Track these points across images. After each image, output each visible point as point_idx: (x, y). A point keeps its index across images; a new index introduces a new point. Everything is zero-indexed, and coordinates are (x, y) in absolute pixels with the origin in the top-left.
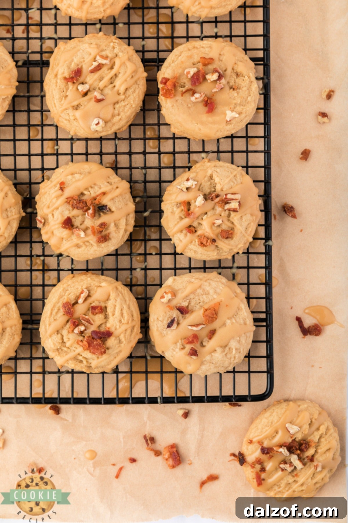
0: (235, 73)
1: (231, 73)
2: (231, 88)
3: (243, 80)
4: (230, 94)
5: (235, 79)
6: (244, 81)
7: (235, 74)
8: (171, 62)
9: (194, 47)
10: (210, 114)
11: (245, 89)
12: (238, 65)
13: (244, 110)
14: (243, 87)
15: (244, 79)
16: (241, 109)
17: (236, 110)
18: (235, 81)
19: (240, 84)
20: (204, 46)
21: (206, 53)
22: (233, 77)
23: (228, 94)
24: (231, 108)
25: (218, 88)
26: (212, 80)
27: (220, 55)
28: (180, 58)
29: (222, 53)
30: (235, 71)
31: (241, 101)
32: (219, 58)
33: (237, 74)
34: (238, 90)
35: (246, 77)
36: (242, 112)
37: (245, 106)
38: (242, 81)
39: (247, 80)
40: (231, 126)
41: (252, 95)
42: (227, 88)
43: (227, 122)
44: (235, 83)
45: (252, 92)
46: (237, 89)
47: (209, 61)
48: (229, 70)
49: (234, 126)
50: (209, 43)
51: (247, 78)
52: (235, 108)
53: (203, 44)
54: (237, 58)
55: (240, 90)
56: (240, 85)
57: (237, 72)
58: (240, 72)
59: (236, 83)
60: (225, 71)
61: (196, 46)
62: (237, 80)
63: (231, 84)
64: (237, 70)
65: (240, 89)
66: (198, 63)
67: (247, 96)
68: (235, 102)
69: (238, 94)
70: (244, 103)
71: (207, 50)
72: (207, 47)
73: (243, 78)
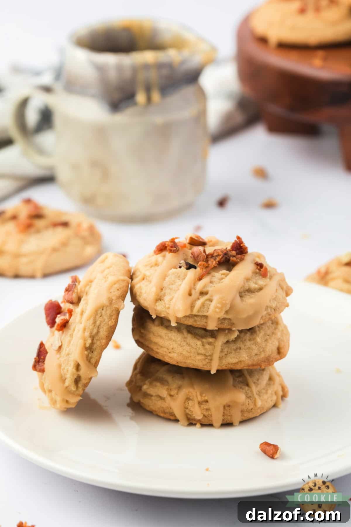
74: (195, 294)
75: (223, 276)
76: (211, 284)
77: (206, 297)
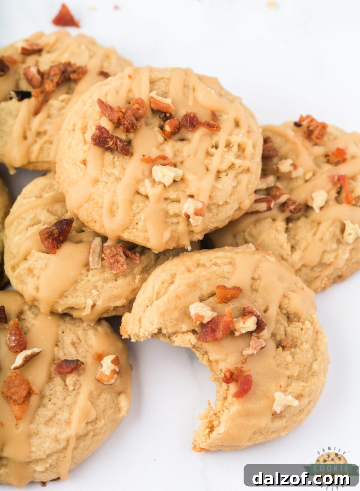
0: (285, 314)
1: (278, 315)
2: (280, 345)
3: (302, 329)
4: (278, 357)
5: (285, 327)
6: (303, 331)
7: (285, 318)
8: (155, 297)
9: (198, 265)
10: (242, 399)
11: (306, 346)
12: (289, 299)
13: (307, 389)
14: (301, 344)
15: (304, 327)
16: (301, 389)
17: (290, 389)
18: (285, 331)
19: (296, 338)
20: (219, 261)
21: (225, 277)
22: (281, 324)
23: (274, 357)
24: (281, 387)
25: (255, 349)
26: (244, 331)
27: (253, 279)
28: (172, 287)
29: (256, 276)
30: (284, 311)
31: (300, 372)
32: (251, 286)
33: (288, 318)
34: (293, 350)
35: (307, 322)
36: (303, 393)
37: (307, 381)
38: (300, 331)
39: (309, 329)
40: (280, 421)
41: (319, 359)
42: (272, 345)
43: (274, 414)
44: (286, 335)
45: (320, 353)
46: (291, 347)
47: (232, 292)
48: (273, 310)
49: (286, 422)
50: (228, 254)
51: (310, 324)
52: (288, 385)
53: (216, 258)
54: (285, 285)
55: (297, 350)
56: (295, 340)
57: (288, 313)
58: (295, 313)
59: (288, 334)
60: (265, 311)
61: (202, 262)
62: (289, 330)
63: (278, 338)
64: (289, 310)
65: (295, 346)
66: (209, 297)
67: (311, 361)
68: (288, 373)
69: (293, 357)
70: (306, 376)
71: (226, 268)
72: (225, 264)
73: (299, 324)
74: (31, 135)
75: (63, 104)
76: (49, 120)
77: (45, 138)
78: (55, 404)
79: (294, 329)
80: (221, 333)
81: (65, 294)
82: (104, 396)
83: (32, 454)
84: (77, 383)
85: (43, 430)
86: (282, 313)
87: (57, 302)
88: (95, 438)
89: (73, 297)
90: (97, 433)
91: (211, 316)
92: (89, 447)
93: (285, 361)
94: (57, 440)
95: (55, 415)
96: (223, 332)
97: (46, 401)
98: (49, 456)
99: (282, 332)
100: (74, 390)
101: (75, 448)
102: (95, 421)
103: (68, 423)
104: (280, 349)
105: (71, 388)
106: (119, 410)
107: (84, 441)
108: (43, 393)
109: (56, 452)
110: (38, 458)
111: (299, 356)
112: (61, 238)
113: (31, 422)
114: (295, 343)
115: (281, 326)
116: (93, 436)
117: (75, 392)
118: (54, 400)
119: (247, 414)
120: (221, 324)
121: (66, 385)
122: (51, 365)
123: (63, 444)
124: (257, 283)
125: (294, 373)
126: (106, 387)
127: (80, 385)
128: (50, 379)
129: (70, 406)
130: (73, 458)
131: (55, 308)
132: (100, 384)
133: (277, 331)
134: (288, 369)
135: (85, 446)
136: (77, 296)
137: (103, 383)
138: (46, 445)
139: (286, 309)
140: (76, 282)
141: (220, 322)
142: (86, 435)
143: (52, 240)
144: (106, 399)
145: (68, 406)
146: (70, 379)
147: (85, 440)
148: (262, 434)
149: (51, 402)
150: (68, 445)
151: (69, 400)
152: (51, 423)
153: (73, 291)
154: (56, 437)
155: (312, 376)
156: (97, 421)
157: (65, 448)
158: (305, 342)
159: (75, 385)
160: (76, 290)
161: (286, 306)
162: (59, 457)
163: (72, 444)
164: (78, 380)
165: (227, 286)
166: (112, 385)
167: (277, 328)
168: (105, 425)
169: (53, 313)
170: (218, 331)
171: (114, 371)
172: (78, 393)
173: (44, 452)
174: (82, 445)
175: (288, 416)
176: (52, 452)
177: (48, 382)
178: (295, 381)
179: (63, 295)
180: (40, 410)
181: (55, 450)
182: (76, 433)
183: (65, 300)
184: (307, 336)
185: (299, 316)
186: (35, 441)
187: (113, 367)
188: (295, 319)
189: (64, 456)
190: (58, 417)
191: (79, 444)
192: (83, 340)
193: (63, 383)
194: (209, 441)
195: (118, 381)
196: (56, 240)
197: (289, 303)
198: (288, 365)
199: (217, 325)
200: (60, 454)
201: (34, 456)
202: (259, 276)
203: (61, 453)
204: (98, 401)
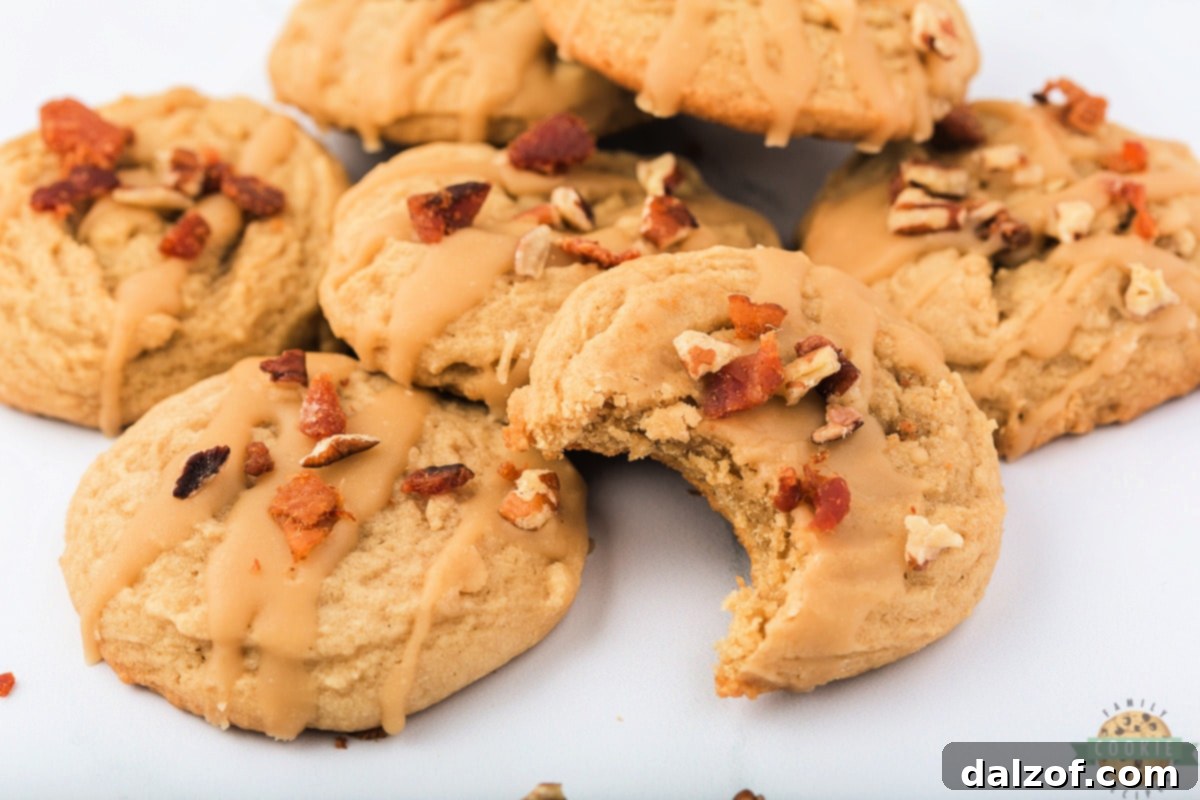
0: (889, 369)
1: (875, 369)
2: (892, 429)
3: (935, 399)
4: (893, 453)
5: (895, 393)
6: (939, 402)
7: (892, 376)
11: (952, 431)
12: (894, 339)
14: (940, 428)
15: (938, 394)
16: (960, 518)
18: (898, 401)
19: (926, 416)
22: (887, 387)
23: (887, 452)
24: (914, 511)
25: (843, 424)
27: (805, 296)
29: (809, 290)
30: (888, 363)
31: (949, 484)
32: (804, 309)
33: (898, 377)
34: (923, 439)
35: (943, 383)
37: (969, 506)
38: (932, 402)
39: (951, 398)
40: (925, 593)
41: (986, 464)
42: (872, 428)
43: (909, 573)
44: (900, 410)
45: (984, 452)
46: (918, 434)
47: (766, 313)
48: (864, 357)
50: (737, 251)
52: (933, 507)
55: (935, 440)
56: (924, 421)
57: (894, 366)
58: (911, 368)
59: (904, 408)
62: (906, 400)
63: (886, 415)
64: (896, 359)
65: (928, 433)
67: (968, 464)
68: (925, 484)
69: (928, 455)
70: (965, 496)
72: (734, 268)
73: (927, 390)
78: (392, 549)
79: (917, 397)
80: (759, 388)
81: (450, 328)
82: (512, 551)
83: (320, 641)
84: (453, 514)
85: (355, 592)
86: (882, 366)
87: (428, 346)
88: (479, 635)
89: (467, 336)
90: (484, 623)
91: (729, 354)
92: (460, 652)
93: (913, 461)
94: (384, 617)
95: (387, 569)
96: (762, 385)
97: (372, 542)
98: (361, 651)
99: (892, 403)
100: (442, 528)
101: (427, 646)
102: (483, 594)
103: (418, 585)
104: (895, 437)
105: (435, 523)
106: (547, 595)
107: (449, 634)
108: (368, 526)
109: (378, 646)
110: (332, 652)
111: (942, 451)
112: (458, 215)
113: (329, 574)
114: (926, 427)
115: (886, 391)
116: (475, 628)
117: (443, 533)
118: (390, 541)
119: (848, 574)
120: (755, 369)
121: (425, 520)
122: (396, 478)
123: (398, 629)
124: (814, 304)
125: (937, 485)
126: (521, 533)
127: (459, 521)
128: (389, 504)
129: (426, 557)
130: (419, 669)
131: (423, 365)
132: (507, 525)
133: (880, 399)
134: (921, 477)
135: (451, 645)
136: (478, 334)
137: (514, 524)
138: (357, 623)
139: (890, 357)
140: (478, 303)
141: (752, 367)
142: (456, 620)
143: (437, 214)
144: (516, 561)
145: (423, 555)
146: (437, 506)
147: (454, 632)
148: (887, 623)
149: (385, 544)
150: (409, 633)
151: (427, 545)
152: (377, 583)
153: (469, 321)
154: (383, 609)
155: (977, 497)
156: (489, 597)
157: (401, 641)
158: (948, 424)
159: (446, 518)
160: (478, 321)
161: (889, 352)
162: (384, 659)
163: (421, 632)
164: (455, 511)
165: (753, 300)
166: (536, 533)
167: (878, 395)
168: (507, 609)
169: (417, 386)
170: (750, 386)
171: (542, 499)
172: (451, 535)
173: (351, 639)
174: (444, 640)
175: (939, 580)
176: (370, 643)
177: (382, 509)
178: (941, 504)
179: (444, 331)
180: (356, 554)
181: (376, 639)
182: (434, 607)
183: (450, 341)
184: (949, 411)
185: (922, 374)
186: (331, 613)
187: (543, 488)
188: (913, 381)
189: (398, 659)
190: (394, 571)
191: (438, 637)
192: (479, 444)
193: (418, 515)
194: (763, 646)
195: (552, 526)
196: (445, 217)
197: (894, 346)
198: (921, 469)
199: (746, 372)
200: (388, 653)
201: (326, 646)
202: (816, 291)
203: (391, 650)
204: (498, 556)
